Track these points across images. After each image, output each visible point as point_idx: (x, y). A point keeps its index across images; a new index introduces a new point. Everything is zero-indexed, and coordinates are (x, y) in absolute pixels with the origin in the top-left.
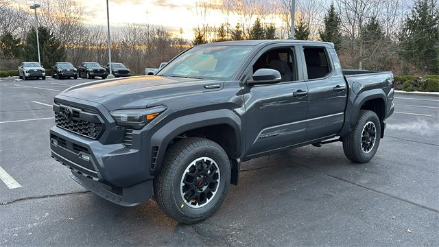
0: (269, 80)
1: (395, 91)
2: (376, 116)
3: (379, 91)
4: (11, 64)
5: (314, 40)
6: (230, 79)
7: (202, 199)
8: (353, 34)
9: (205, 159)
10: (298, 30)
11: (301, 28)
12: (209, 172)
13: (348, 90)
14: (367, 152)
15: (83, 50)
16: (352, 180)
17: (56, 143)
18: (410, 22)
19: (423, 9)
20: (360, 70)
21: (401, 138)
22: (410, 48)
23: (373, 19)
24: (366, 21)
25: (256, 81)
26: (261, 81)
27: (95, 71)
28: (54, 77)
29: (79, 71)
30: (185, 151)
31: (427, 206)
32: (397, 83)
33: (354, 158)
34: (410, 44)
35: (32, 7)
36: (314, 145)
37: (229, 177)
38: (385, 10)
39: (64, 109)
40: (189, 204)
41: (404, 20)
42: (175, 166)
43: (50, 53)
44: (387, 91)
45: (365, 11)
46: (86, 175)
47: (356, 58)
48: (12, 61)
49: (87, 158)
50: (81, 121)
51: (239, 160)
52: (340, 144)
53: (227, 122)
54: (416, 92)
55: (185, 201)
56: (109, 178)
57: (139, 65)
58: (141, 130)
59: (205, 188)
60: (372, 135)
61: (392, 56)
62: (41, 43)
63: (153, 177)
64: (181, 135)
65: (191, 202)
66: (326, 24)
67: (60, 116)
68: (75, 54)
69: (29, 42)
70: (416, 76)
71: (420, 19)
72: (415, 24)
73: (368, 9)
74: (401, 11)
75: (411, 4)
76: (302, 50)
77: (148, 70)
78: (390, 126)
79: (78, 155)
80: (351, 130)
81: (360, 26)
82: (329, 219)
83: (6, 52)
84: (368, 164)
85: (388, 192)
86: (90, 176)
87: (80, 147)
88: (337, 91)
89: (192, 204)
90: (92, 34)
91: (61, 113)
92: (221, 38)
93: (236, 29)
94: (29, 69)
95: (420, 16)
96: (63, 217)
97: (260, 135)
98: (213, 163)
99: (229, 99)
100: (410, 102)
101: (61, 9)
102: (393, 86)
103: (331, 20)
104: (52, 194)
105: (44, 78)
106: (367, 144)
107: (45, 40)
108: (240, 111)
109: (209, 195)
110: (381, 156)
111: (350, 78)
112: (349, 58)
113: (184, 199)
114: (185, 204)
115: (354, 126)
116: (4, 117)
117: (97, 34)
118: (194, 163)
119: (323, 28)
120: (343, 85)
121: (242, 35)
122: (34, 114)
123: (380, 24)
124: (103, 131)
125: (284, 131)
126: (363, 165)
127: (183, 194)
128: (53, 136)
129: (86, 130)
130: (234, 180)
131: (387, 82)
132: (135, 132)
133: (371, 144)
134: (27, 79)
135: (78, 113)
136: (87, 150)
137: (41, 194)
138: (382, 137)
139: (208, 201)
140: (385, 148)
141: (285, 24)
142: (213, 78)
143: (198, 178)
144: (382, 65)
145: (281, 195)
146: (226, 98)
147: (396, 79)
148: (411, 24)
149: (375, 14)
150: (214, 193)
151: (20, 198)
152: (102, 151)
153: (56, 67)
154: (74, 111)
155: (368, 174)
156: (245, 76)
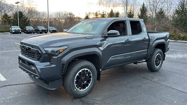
0: (114, 35)
1: (170, 40)
2: (161, 51)
3: (163, 40)
4: (7, 27)
5: (136, 18)
6: (97, 34)
7: (84, 87)
8: (153, 15)
9: (86, 69)
10: (129, 14)
11: (130, 13)
12: (87, 75)
13: (149, 40)
14: (157, 67)
15: (38, 21)
16: (151, 79)
17: (21, 62)
18: (177, 11)
19: (183, 6)
20: (155, 31)
21: (172, 61)
22: (177, 22)
23: (161, 9)
24: (158, 10)
25: (108, 36)
26: (111, 36)
27: (42, 30)
28: (25, 33)
29: (35, 30)
30: (77, 66)
31: (183, 91)
32: (171, 37)
33: (151, 69)
34: (177, 20)
35: (16, 3)
36: (134, 63)
37: (96, 77)
38: (166, 6)
39: (24, 47)
40: (78, 89)
41: (174, 10)
42: (72, 72)
43: (23, 23)
44: (166, 40)
45: (157, 6)
46: (33, 76)
47: (154, 26)
48: (7, 26)
49: (34, 68)
50: (31, 52)
51: (101, 70)
52: (146, 63)
53: (95, 53)
54: (179, 41)
55: (77, 88)
56: (43, 77)
57: (61, 28)
58: (57, 57)
59: (85, 82)
60: (160, 59)
61: (169, 25)
62: (20, 18)
63: (62, 77)
64: (76, 58)
65: (79, 88)
66: (141, 12)
67: (23, 50)
68: (34, 23)
69: (14, 18)
70: (179, 34)
71: (181, 10)
72: (179, 12)
73: (159, 5)
74: (173, 6)
75: (177, 3)
76: (129, 22)
77: (65, 30)
78: (167, 55)
79: (30, 67)
80: (150, 57)
81: (155, 12)
82: (140, 96)
83: (5, 22)
84: (158, 72)
85: (166, 84)
86: (35, 76)
87: (31, 63)
88: (144, 40)
89: (80, 89)
90: (41, 15)
91: (23, 48)
92: (96, 17)
93: (103, 13)
94: (14, 29)
95: (181, 8)
96: (23, 94)
97: (110, 59)
98: (89, 71)
99: (97, 43)
100: (176, 45)
101: (29, 4)
102: (169, 38)
103: (143, 10)
104: (19, 83)
105: (20, 33)
106: (157, 63)
107: (21, 17)
108: (101, 48)
109: (87, 85)
110: (163, 68)
111: (150, 35)
112: (150, 26)
113: (76, 87)
114: (76, 89)
115: (152, 55)
116: (2, 49)
117: (43, 15)
118: (81, 71)
119: (140, 13)
120: (147, 38)
121: (105, 16)
122: (15, 48)
123: (164, 12)
124: (41, 57)
125: (123, 57)
126: (155, 73)
127: (75, 85)
128: (20, 58)
129: (33, 56)
130: (98, 78)
131: (166, 36)
132: (54, 57)
133: (159, 63)
134: (13, 33)
135: (30, 48)
136: (34, 65)
137: (15, 84)
138: (164, 60)
139: (87, 88)
140: (165, 65)
141: (123, 12)
142: (90, 34)
143: (82, 78)
144: (165, 29)
145: (119, 85)
146: (96, 43)
147: (170, 35)
148: (177, 12)
149: (162, 7)
150: (89, 84)
151: (5, 85)
152: (40, 65)
153: (26, 28)
154: (28, 48)
155: (157, 76)
156: (104, 33)
